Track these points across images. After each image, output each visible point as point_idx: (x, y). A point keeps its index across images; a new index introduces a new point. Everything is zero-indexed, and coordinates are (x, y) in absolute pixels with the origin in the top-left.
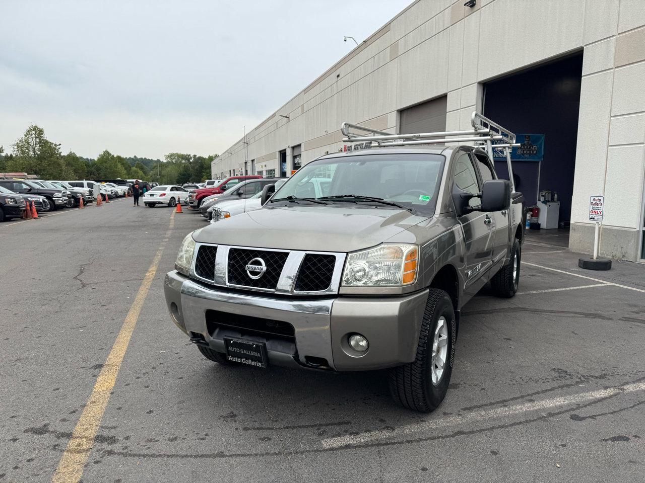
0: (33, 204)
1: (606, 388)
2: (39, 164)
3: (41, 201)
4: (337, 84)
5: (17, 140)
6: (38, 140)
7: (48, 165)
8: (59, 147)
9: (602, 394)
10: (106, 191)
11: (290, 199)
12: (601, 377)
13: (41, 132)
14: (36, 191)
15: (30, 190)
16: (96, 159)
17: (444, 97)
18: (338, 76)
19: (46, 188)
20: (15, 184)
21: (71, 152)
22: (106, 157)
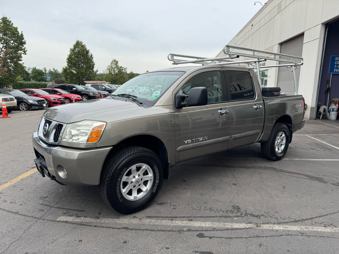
0: (102, 95)
2: (116, 77)
3: (106, 94)
4: (251, 30)
5: (107, 66)
6: (116, 66)
7: (120, 78)
8: (126, 69)
10: (142, 90)
13: (117, 62)
14: (107, 90)
15: (105, 89)
18: (252, 25)
19: (113, 88)
20: (99, 86)
21: (131, 72)
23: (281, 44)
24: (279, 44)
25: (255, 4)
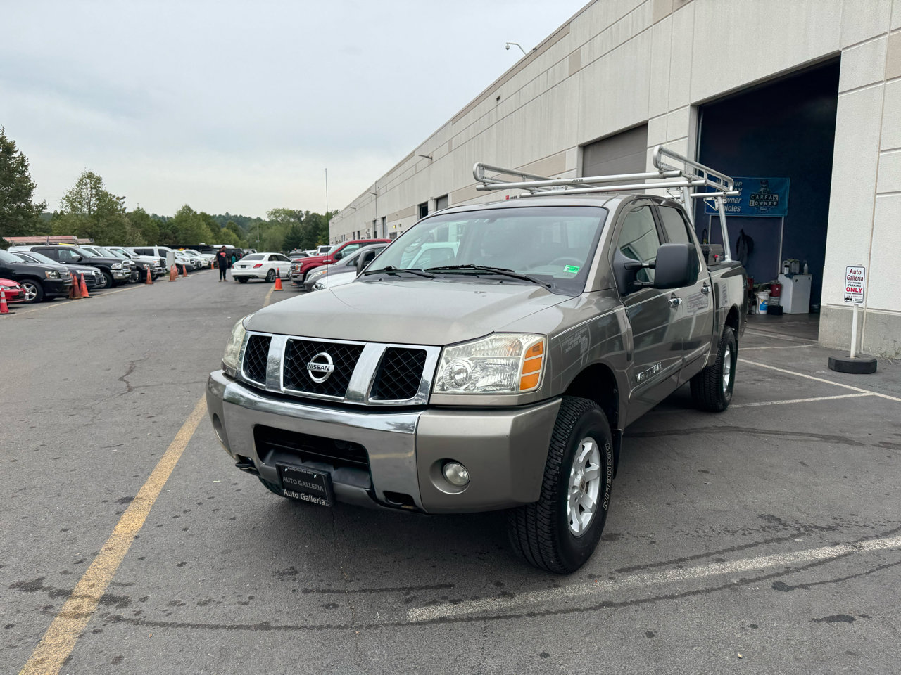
0: (83, 278)
1: (835, 544)
2: (95, 225)
3: (94, 274)
4: (497, 111)
5: (66, 192)
6: (94, 191)
7: (108, 226)
8: (123, 200)
9: (826, 552)
10: (184, 260)
11: (389, 271)
12: (830, 528)
13: (98, 181)
14: (88, 261)
15: (80, 259)
16: (173, 217)
17: (643, 126)
18: (498, 99)
19: (102, 257)
20: (60, 252)
21: (138, 208)
22: (186, 214)
23: (585, 147)
24: (580, 146)
25: (508, 49)
